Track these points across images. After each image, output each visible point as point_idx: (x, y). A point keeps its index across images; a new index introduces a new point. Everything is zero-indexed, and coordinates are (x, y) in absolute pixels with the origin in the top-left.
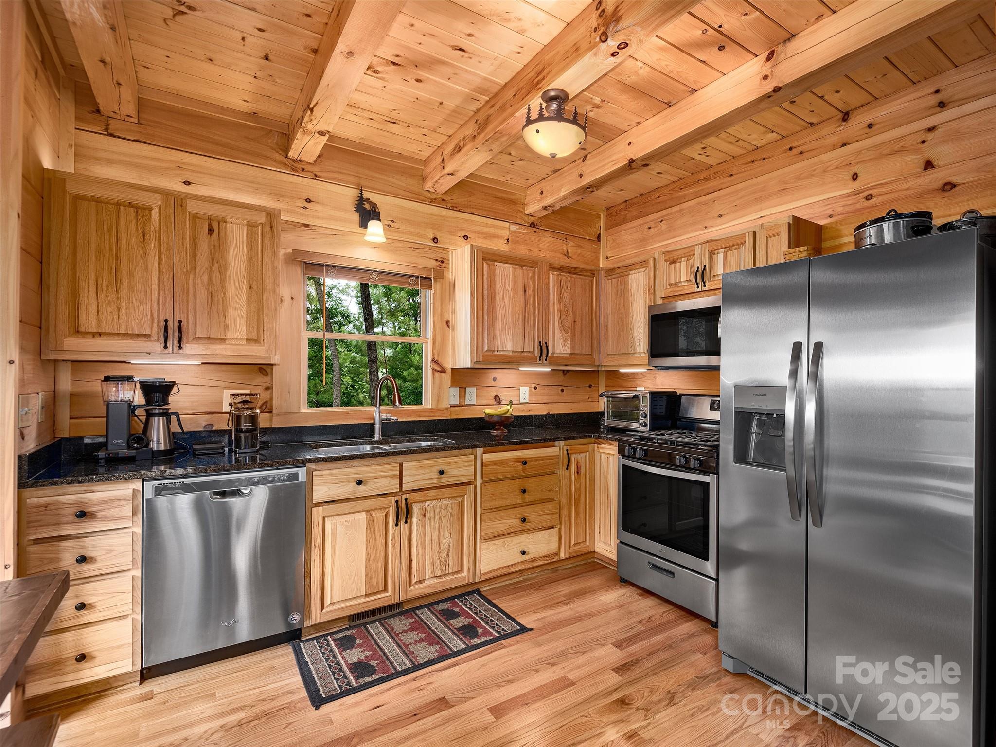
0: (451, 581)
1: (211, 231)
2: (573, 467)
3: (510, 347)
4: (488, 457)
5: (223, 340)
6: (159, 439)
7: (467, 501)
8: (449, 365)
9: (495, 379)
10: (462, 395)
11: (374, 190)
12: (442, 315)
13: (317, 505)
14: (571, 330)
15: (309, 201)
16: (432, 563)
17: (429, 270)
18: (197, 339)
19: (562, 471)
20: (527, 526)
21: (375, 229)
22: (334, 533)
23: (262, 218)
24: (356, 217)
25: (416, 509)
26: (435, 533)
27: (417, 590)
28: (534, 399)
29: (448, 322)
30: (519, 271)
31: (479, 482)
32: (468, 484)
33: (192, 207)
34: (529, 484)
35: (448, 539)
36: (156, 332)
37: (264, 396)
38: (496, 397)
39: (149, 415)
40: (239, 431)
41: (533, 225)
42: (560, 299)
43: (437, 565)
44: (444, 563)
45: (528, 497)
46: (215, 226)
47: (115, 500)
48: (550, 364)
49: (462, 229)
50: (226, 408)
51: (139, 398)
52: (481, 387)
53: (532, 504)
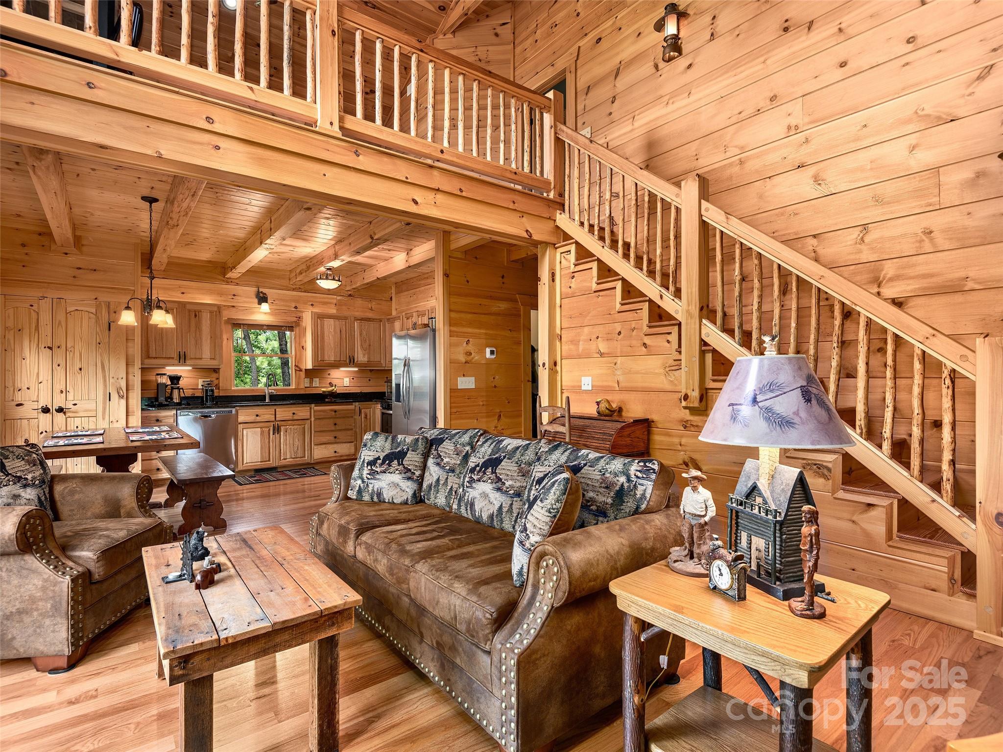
0: (299, 461)
1: (196, 316)
2: (363, 415)
3: (332, 359)
4: (316, 408)
5: (201, 359)
6: (176, 399)
7: (307, 427)
8: (303, 368)
9: (329, 374)
10: (311, 382)
11: (264, 287)
12: (299, 344)
13: (240, 423)
14: (368, 349)
15: (234, 295)
16: (290, 452)
17: (292, 322)
18: (191, 359)
19: (357, 417)
20: (338, 441)
21: (265, 307)
22: (247, 436)
23: (216, 309)
24: (256, 300)
25: (282, 428)
26: (291, 439)
27: (283, 462)
28: (352, 384)
29: (303, 347)
30: (337, 322)
31: (313, 419)
32: (307, 419)
33: (188, 307)
34: (338, 421)
35: (297, 443)
36: (176, 356)
37: (216, 382)
38: (330, 383)
39: (172, 388)
40: (207, 396)
41: (350, 295)
42: (361, 335)
43: (293, 453)
44: (296, 453)
45: (338, 427)
46: (197, 314)
47: (168, 416)
48: (355, 367)
49: (310, 301)
50: (200, 387)
51: (169, 383)
52: (322, 378)
53: (340, 430)
